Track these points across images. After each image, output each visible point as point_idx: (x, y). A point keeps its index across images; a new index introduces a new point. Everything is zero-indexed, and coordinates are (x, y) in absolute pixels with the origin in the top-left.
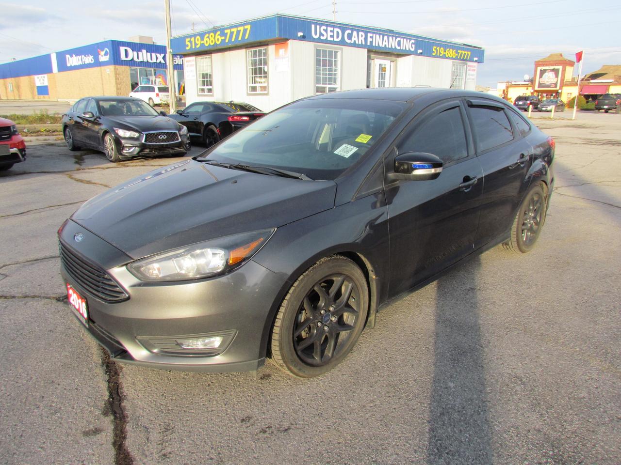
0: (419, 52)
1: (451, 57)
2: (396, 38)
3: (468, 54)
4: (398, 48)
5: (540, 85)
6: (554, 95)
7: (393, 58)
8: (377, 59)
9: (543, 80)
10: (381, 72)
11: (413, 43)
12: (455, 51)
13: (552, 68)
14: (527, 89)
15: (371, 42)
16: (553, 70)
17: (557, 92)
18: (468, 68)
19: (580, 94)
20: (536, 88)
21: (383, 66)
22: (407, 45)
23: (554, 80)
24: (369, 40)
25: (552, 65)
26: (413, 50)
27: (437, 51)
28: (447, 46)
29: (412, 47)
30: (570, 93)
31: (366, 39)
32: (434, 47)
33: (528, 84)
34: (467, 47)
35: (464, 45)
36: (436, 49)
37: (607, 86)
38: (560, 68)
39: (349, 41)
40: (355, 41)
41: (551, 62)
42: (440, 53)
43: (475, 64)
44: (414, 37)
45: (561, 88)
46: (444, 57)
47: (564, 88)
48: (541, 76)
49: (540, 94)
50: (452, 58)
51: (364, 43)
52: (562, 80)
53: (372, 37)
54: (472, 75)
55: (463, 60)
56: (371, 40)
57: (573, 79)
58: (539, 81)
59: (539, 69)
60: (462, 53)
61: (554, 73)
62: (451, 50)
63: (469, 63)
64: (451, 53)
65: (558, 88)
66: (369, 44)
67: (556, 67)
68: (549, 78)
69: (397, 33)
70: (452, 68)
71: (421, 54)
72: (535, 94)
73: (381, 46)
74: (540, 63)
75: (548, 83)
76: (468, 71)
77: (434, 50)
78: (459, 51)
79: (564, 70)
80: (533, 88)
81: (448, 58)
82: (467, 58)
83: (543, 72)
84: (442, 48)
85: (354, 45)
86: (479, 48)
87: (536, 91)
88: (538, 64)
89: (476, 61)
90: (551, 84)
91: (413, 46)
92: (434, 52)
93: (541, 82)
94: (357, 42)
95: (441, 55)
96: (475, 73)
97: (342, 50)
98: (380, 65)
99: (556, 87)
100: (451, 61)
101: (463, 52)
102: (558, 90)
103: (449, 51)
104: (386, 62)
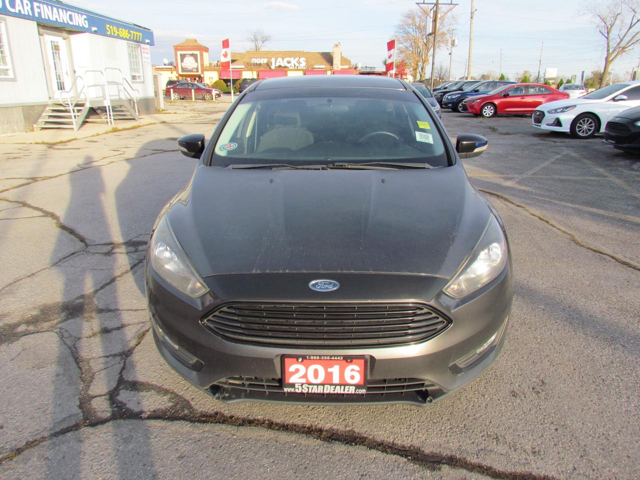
0: (93, 30)
1: (125, 37)
2: (67, 11)
3: (140, 35)
4: (71, 23)
5: (183, 70)
6: (197, 79)
7: (65, 35)
8: (47, 34)
9: (185, 65)
10: (54, 51)
11: (85, 19)
12: (127, 31)
13: (191, 52)
14: (172, 73)
15: (40, 13)
16: (192, 55)
17: (200, 77)
18: (142, 50)
19: (220, 79)
20: (180, 73)
21: (56, 44)
22: (80, 21)
23: (195, 65)
24: (36, 10)
25: (190, 50)
26: (87, 26)
27: (111, 30)
28: (120, 25)
29: (85, 24)
30: (211, 77)
31: (32, 9)
32: (108, 26)
33: (171, 68)
34: (137, 28)
35: (135, 25)
36: (109, 28)
37: (239, 72)
38: (198, 53)
39: (12, 10)
40: (20, 10)
41: (189, 47)
42: (114, 33)
43: (148, 46)
44: (85, 12)
45: (202, 73)
46: (118, 37)
47: (205, 72)
48: (182, 61)
49: (184, 78)
50: (126, 39)
51: (31, 14)
52: (202, 65)
53: (39, 7)
54: (147, 58)
55: (136, 41)
56: (39, 10)
57: (210, 64)
58: (182, 66)
59: (179, 53)
60: (134, 34)
61: (193, 58)
62: (124, 30)
63: (143, 45)
64: (124, 33)
65: (200, 73)
66: (37, 15)
67: (195, 52)
68: (190, 63)
69: (66, 5)
70: (128, 50)
71: (95, 32)
72: (180, 78)
73: (51, 19)
74: (179, 48)
75: (190, 68)
76: (143, 54)
77: (108, 29)
78: (131, 32)
79: (202, 55)
80: (177, 72)
81: (123, 38)
82: (139, 39)
83: (183, 57)
84: (115, 28)
85: (19, 15)
86: (148, 29)
87: (180, 75)
88: (177, 49)
89: (148, 43)
90: (193, 68)
91: (86, 22)
92: (108, 31)
93: (183, 67)
94: (23, 13)
95: (116, 35)
96: (149, 56)
97: (5, 20)
98: (51, 42)
99: (198, 71)
100: (125, 42)
101: (136, 33)
102: (200, 75)
103: (121, 31)
104: (58, 39)
